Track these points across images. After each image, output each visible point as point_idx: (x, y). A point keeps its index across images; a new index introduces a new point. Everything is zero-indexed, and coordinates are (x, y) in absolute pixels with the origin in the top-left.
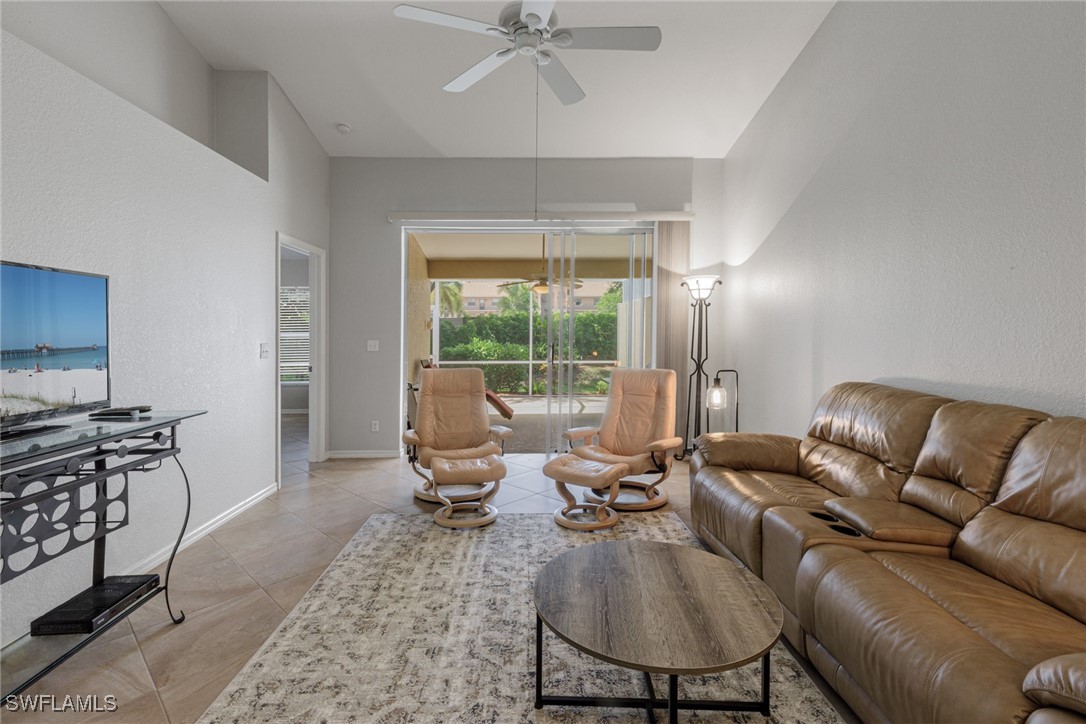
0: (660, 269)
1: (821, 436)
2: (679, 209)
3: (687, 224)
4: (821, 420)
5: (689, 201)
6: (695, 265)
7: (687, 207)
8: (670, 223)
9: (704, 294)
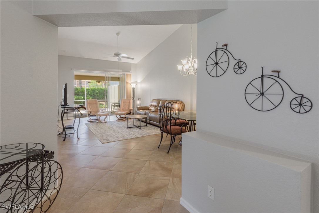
0: (126, 82)
1: (151, 106)
2: (129, 72)
3: (131, 74)
4: (151, 104)
5: (131, 70)
6: (132, 81)
7: (131, 71)
8: (128, 74)
9: (134, 87)
